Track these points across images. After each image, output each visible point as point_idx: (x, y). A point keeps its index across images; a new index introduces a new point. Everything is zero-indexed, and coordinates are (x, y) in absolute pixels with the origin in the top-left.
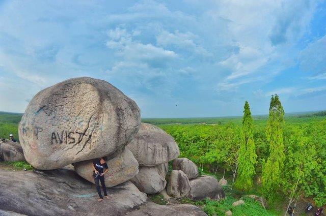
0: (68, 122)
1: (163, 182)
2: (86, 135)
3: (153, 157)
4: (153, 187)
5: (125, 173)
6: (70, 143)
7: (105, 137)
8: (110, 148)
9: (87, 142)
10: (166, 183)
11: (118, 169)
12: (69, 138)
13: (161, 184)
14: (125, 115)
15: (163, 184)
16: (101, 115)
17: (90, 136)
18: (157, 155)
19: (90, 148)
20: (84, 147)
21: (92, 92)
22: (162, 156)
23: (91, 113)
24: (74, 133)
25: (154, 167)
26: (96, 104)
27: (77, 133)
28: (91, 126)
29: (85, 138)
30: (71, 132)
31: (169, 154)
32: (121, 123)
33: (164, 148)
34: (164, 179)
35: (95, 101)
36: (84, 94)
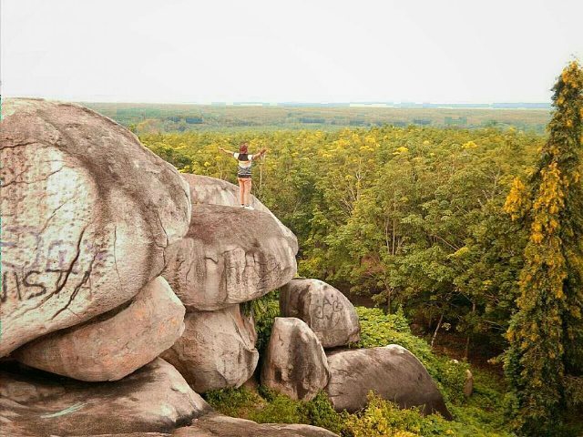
0: (17, 250)
1: (249, 354)
2: (76, 273)
3: (221, 285)
4: (221, 371)
5: (156, 338)
6: (32, 296)
7: (123, 270)
8: (131, 289)
9: (79, 286)
10: (256, 358)
11: (140, 328)
12: (27, 285)
13: (243, 360)
14: (162, 216)
15: (249, 361)
16: (110, 226)
17: (87, 274)
18: (233, 279)
19: (89, 298)
20: (71, 299)
21: (71, 172)
22: (245, 281)
23: (80, 224)
24: (38, 273)
25: (222, 311)
26: (92, 200)
27: (48, 271)
28: (87, 251)
29: (74, 279)
30: (31, 273)
31: (264, 274)
32: (155, 235)
33: (249, 258)
34: (251, 347)
35: (84, 194)
36: (45, 177)
